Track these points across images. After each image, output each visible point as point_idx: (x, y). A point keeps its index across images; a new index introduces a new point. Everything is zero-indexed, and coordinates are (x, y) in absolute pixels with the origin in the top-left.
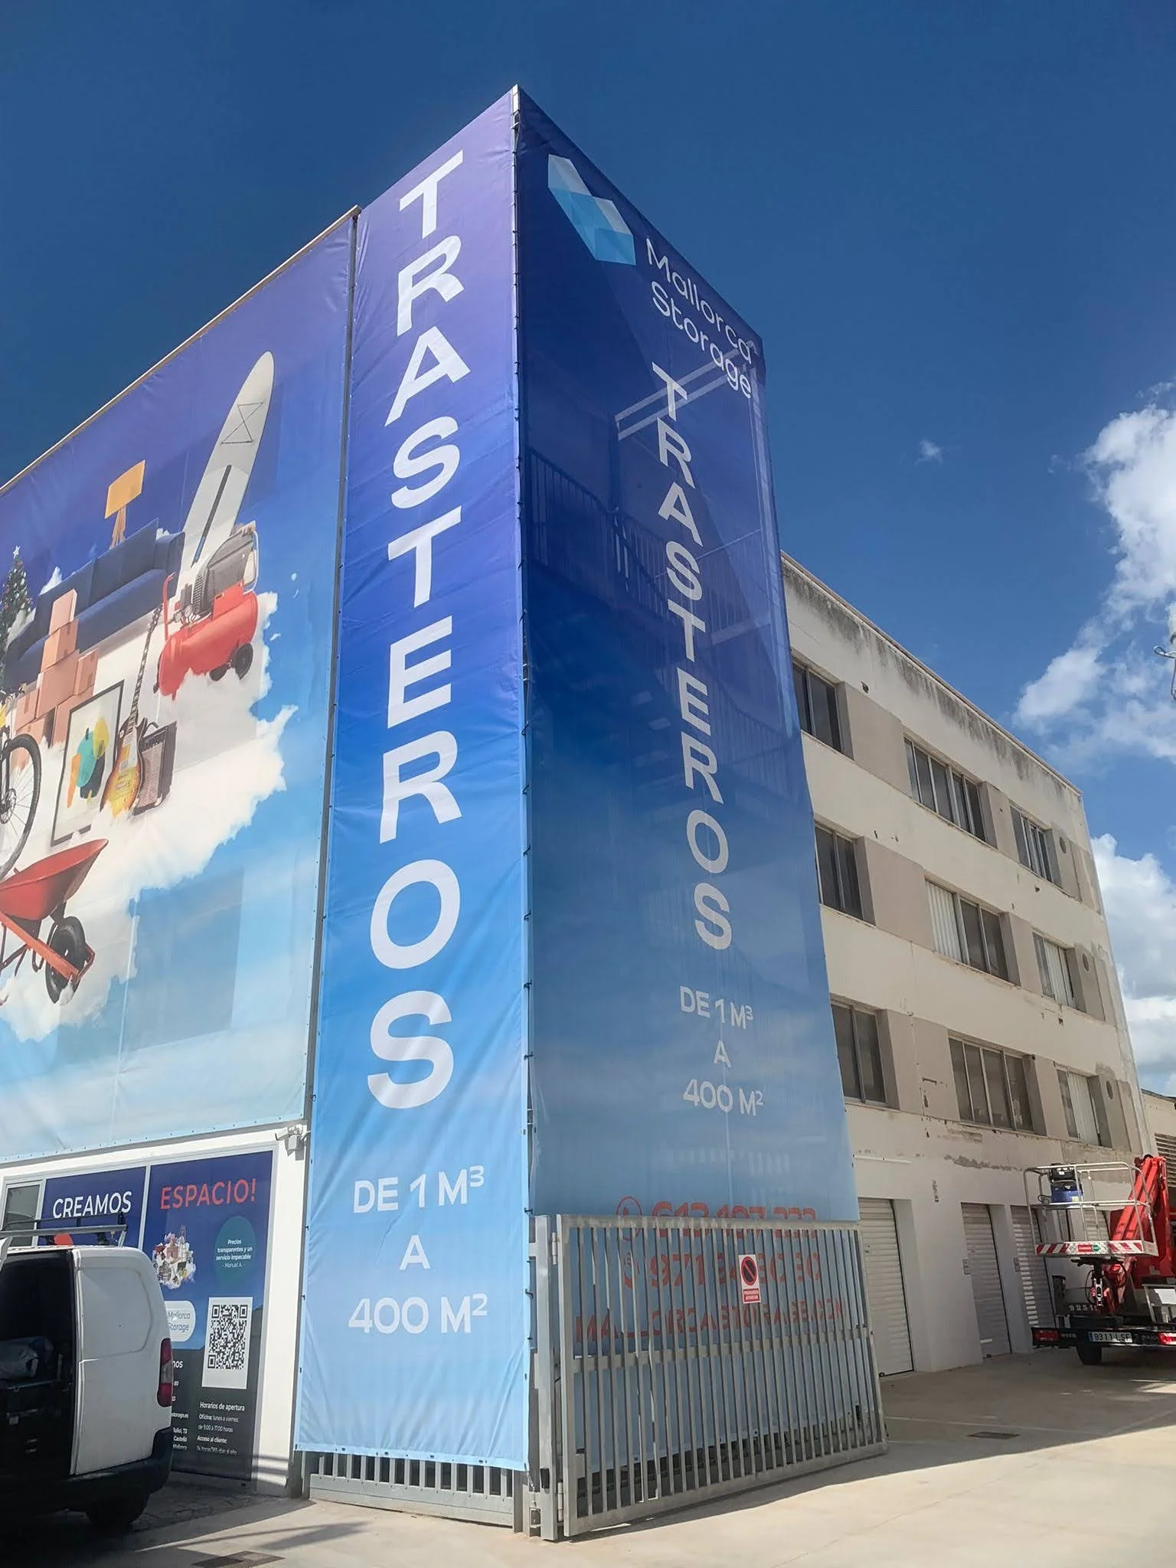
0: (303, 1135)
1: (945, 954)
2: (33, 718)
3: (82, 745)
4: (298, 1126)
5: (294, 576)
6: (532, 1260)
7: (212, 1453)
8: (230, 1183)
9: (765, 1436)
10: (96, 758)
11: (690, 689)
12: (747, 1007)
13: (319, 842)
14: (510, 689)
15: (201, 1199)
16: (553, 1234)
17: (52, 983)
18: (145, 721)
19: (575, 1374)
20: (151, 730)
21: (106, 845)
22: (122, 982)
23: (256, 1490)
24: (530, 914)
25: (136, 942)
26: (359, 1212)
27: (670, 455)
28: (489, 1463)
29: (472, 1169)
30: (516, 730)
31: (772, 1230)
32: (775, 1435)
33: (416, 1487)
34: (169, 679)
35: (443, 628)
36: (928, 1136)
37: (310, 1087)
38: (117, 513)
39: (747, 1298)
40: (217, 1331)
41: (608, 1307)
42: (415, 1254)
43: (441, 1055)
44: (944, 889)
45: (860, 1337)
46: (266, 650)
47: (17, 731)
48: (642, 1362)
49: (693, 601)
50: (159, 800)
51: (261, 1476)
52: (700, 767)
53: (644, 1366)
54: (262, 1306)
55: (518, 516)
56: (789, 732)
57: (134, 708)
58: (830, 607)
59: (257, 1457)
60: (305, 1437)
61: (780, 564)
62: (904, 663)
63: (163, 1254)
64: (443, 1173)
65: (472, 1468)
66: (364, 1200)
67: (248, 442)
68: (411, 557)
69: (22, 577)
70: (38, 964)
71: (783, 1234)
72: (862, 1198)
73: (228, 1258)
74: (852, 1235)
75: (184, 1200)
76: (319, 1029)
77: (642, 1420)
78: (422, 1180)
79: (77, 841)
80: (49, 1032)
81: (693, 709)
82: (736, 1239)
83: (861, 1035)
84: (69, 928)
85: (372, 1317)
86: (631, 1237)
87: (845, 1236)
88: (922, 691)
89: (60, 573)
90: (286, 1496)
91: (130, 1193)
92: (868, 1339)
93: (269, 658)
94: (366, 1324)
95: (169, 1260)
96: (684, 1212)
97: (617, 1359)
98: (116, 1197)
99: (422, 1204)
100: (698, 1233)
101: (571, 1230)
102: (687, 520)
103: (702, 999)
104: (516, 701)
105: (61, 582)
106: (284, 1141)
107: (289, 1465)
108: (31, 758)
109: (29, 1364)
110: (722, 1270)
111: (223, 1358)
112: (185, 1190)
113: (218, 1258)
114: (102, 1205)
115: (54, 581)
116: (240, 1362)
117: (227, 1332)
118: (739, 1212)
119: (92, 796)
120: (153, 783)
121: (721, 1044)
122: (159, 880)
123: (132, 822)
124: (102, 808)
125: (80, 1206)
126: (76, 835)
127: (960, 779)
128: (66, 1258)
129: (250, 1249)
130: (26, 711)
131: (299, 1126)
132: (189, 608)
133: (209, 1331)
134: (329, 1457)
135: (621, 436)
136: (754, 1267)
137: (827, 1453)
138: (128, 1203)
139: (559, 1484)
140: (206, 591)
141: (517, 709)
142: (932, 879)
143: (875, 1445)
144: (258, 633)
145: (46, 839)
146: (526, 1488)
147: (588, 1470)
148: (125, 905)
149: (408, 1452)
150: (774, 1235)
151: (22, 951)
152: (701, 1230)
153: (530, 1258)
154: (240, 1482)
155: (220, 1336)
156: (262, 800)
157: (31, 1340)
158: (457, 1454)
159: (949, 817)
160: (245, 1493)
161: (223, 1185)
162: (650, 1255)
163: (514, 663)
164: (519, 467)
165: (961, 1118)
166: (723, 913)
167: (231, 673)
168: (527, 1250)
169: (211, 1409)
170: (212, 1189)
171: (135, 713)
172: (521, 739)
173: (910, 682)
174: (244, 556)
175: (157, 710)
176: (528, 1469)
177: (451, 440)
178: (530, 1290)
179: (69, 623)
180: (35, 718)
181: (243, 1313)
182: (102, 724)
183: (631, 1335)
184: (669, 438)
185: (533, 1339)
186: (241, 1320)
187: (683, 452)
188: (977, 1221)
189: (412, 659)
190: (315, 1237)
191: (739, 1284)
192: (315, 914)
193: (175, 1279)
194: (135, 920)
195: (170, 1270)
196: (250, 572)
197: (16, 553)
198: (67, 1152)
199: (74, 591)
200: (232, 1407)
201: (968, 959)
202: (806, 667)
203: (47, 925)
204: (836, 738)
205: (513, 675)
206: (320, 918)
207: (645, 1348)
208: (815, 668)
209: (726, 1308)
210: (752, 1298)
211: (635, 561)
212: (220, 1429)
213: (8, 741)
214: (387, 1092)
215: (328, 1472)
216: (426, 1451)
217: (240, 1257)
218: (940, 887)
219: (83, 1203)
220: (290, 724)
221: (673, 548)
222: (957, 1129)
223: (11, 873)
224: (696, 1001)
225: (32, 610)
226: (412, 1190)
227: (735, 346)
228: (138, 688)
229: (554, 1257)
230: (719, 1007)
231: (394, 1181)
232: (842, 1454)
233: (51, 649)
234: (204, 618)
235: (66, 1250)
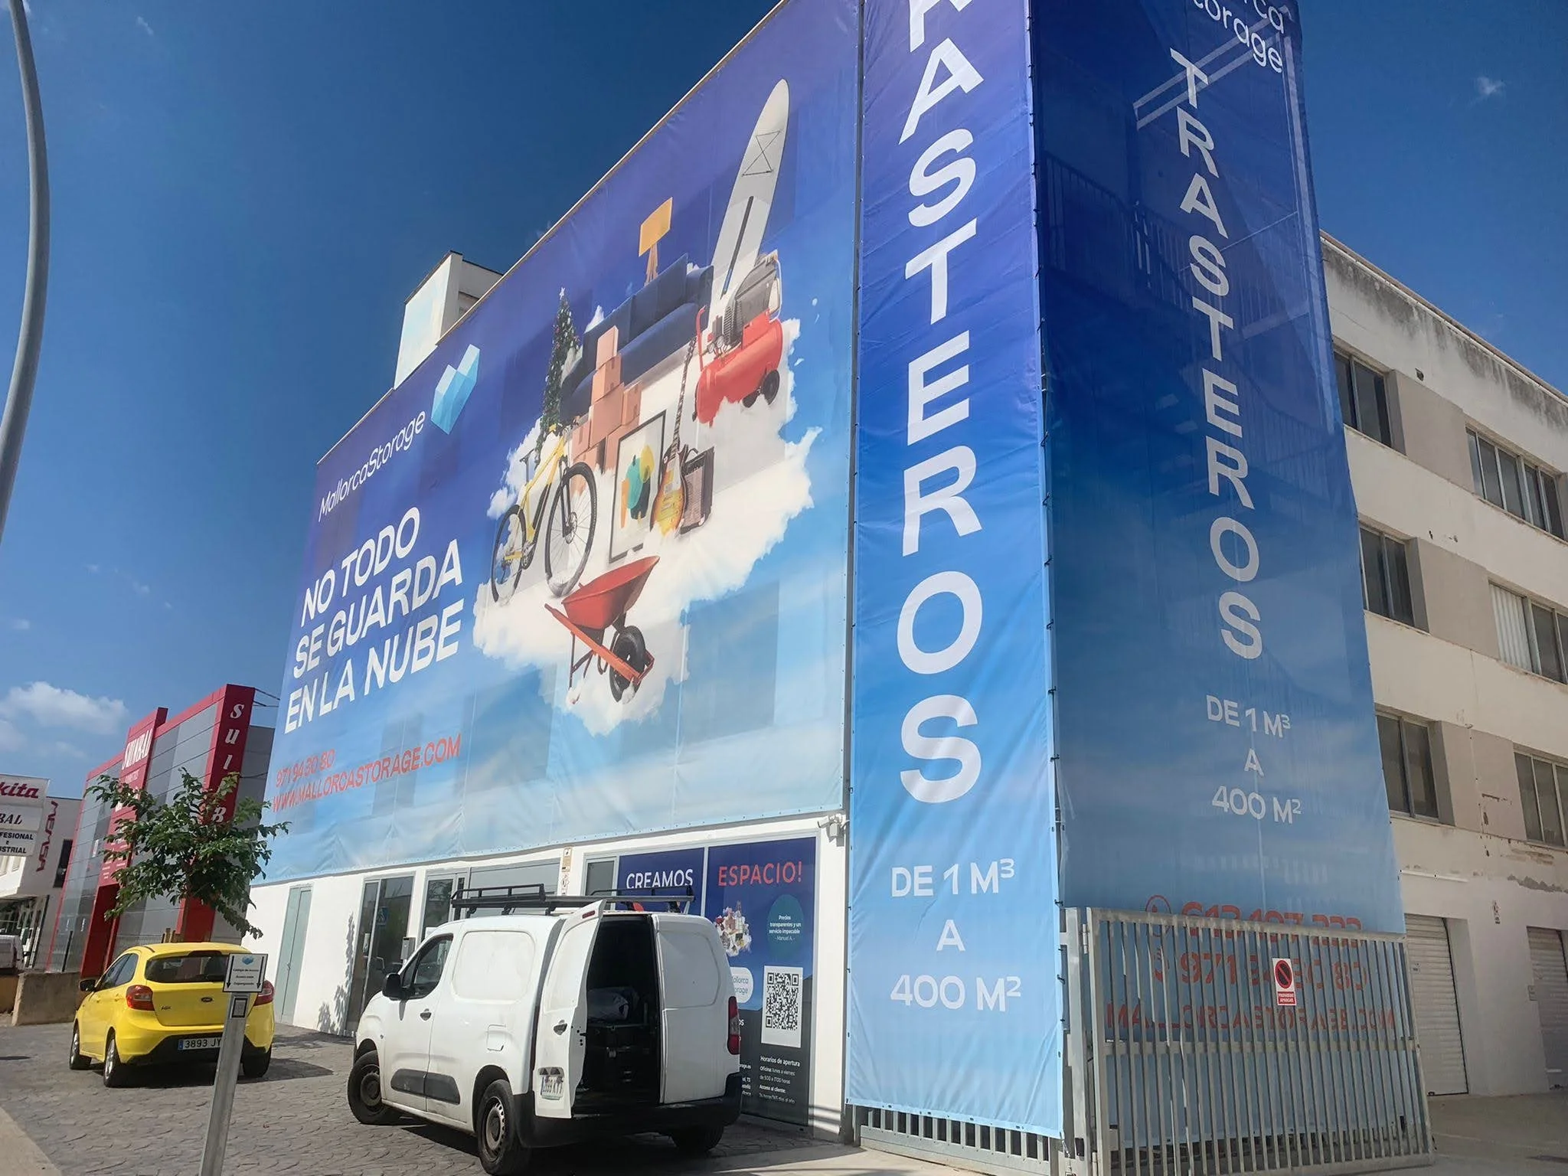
0: (843, 823)
1: (1511, 663)
2: (587, 447)
3: (629, 470)
4: (837, 815)
5: (815, 302)
6: (1063, 948)
7: (772, 1100)
8: (779, 864)
9: (1301, 1134)
10: (643, 482)
11: (1218, 391)
12: (1283, 716)
13: (846, 555)
14: (1029, 400)
15: (753, 877)
16: (1084, 925)
17: (616, 684)
18: (686, 447)
19: (1107, 1056)
20: (692, 456)
21: (658, 561)
22: (675, 683)
23: (813, 1135)
24: (1052, 623)
25: (687, 649)
26: (898, 895)
27: (1192, 146)
28: (1025, 1129)
29: (1003, 861)
30: (1035, 442)
31: (1308, 937)
32: (1313, 1135)
33: (958, 1145)
34: (706, 406)
35: (961, 343)
36: (1488, 855)
37: (847, 780)
38: (649, 250)
39: (1281, 1001)
40: (772, 995)
41: (1139, 997)
42: (951, 936)
43: (970, 755)
44: (1512, 592)
45: (1405, 1049)
46: (791, 375)
47: (574, 460)
48: (1174, 1051)
49: (1222, 297)
50: (702, 520)
51: (816, 1123)
52: (1228, 472)
53: (1175, 1055)
54: (812, 976)
55: (1034, 223)
56: (1331, 429)
57: (676, 436)
58: (1378, 288)
59: (813, 1107)
60: (854, 1093)
61: (1319, 246)
62: (1467, 344)
63: (722, 926)
64: (975, 864)
65: (1010, 1132)
66: (901, 885)
67: (767, 172)
68: (926, 274)
69: (568, 316)
70: (603, 668)
71: (1321, 941)
72: (1409, 915)
73: (780, 932)
74: (1397, 948)
75: (739, 879)
76: (853, 728)
77: (1173, 1105)
78: (955, 869)
79: (632, 558)
80: (614, 727)
81: (1220, 411)
82: (1269, 943)
83: (1410, 747)
84: (630, 636)
85: (912, 991)
86: (1161, 932)
87: (1389, 947)
88: (1488, 374)
89: (601, 312)
90: (840, 1143)
91: (691, 871)
92: (1414, 1052)
93: (794, 382)
94: (907, 998)
95: (728, 931)
96: (1214, 913)
97: (1148, 1046)
98: (680, 875)
99: (955, 892)
100: (1230, 934)
101: (1101, 922)
102: (1212, 212)
103: (1230, 708)
104: (1035, 412)
105: (602, 320)
106: (825, 829)
107: (841, 1116)
108: (587, 484)
109: (621, 1009)
110: (1255, 971)
111: (779, 1019)
112: (739, 870)
113: (771, 932)
114: (669, 880)
115: (597, 319)
116: (794, 1024)
117: (781, 997)
118: (1273, 917)
119: (642, 517)
120: (696, 505)
121: (1252, 752)
122: (708, 594)
123: (680, 539)
124: (651, 527)
125: (649, 881)
126: (631, 553)
127: (1533, 471)
128: (647, 921)
129: (799, 925)
130: (580, 441)
131: (839, 815)
132: (720, 339)
133: (766, 995)
134: (877, 1111)
135: (1141, 124)
136: (1288, 969)
137: (1369, 1157)
138: (690, 879)
139: (1094, 1154)
140: (735, 320)
141: (1036, 420)
142: (1498, 582)
143: (1421, 1156)
144: (784, 359)
145: (604, 558)
146: (1061, 1154)
147: (1121, 1144)
148: (678, 614)
149: (948, 1113)
150: (1310, 942)
151: (589, 656)
152: (1233, 931)
153: (1062, 946)
154: (799, 1127)
155: (776, 1000)
156: (792, 517)
157: (622, 989)
158: (995, 1118)
159: (1520, 513)
160: (804, 1137)
161: (773, 866)
162: (1180, 952)
163: (1031, 374)
164: (1035, 174)
165: (1528, 836)
166: (1253, 622)
167: (761, 399)
168: (1059, 939)
169: (770, 1063)
170: (763, 869)
171: (677, 440)
172: (1040, 450)
173: (1474, 367)
174: (768, 285)
175: (696, 436)
176: (1063, 1138)
177: (966, 153)
178: (1062, 975)
179: (613, 359)
180: (589, 447)
181: (795, 981)
182: (648, 450)
183: (1162, 1026)
184: (1190, 127)
185: (1066, 1020)
186: (794, 987)
187: (1205, 141)
188: (1548, 947)
189: (930, 377)
190: (858, 917)
191: (1272, 985)
192: (845, 623)
193: (734, 948)
194: (686, 629)
195: (729, 940)
196: (774, 300)
197: (562, 294)
198: (636, 833)
199: (615, 327)
200: (789, 1063)
201: (1540, 669)
202: (1350, 355)
203: (610, 633)
204: (1385, 432)
205: (1032, 386)
206: (850, 627)
207: (1176, 1038)
208: (1359, 355)
209: (1259, 1008)
210: (1287, 1000)
211: (1156, 258)
212: (779, 1080)
213: (567, 468)
214: (919, 787)
215: (877, 1124)
216: (966, 1114)
217: (790, 932)
218: (1506, 590)
219: (651, 878)
220: (816, 445)
221: (1196, 243)
222: (1523, 849)
223: (576, 588)
224: (1225, 710)
225: (580, 347)
226: (945, 877)
227: (1264, 16)
228: (679, 417)
229: (1085, 947)
230: (1250, 715)
231: (929, 869)
232: (1384, 1159)
233: (599, 383)
234: (734, 348)
235: (647, 915)
